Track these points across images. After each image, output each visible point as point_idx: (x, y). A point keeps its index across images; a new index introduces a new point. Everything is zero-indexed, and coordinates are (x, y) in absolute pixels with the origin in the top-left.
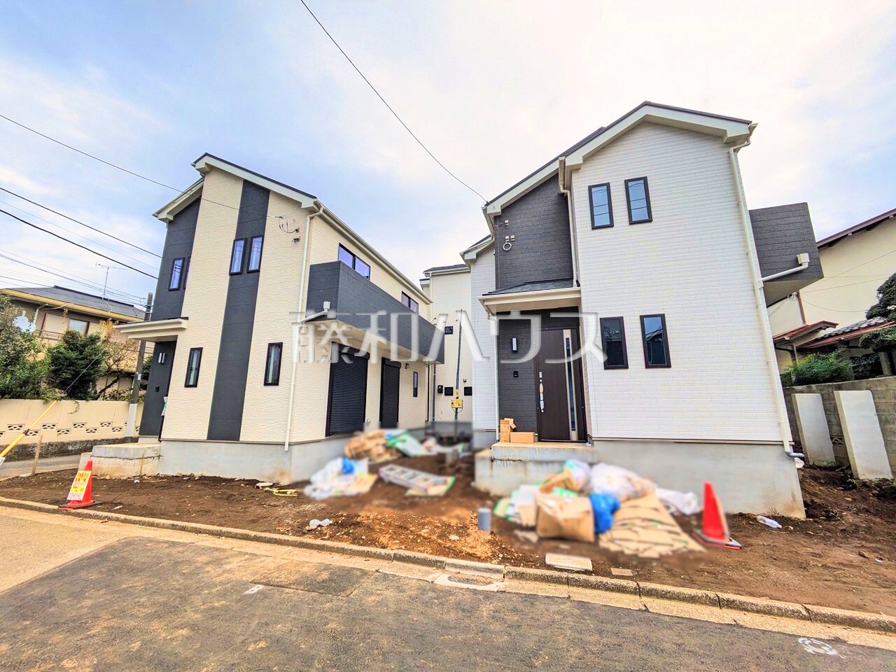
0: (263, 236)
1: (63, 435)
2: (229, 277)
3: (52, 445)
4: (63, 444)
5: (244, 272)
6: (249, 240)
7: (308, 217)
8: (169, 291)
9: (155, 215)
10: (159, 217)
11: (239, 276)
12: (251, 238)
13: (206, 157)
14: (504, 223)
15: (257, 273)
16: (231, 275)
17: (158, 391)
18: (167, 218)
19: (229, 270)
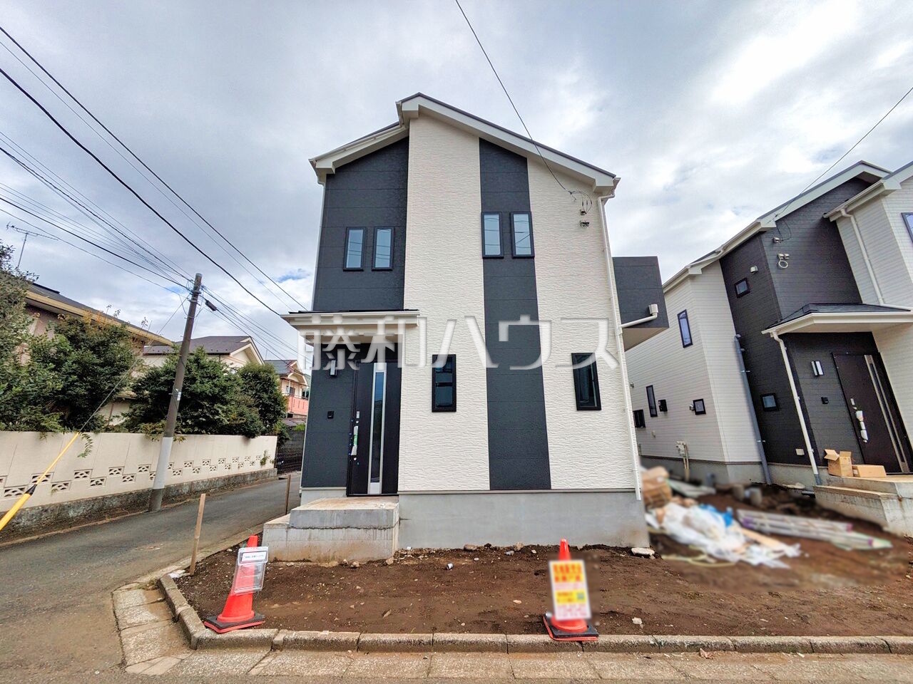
0: (530, 214)
1: (60, 492)
2: (482, 260)
3: (46, 511)
4: (62, 508)
5: (508, 256)
6: (507, 215)
7: (600, 199)
8: (344, 271)
9: (312, 163)
10: (319, 165)
11: (498, 260)
12: (510, 214)
13: (420, 98)
14: (773, 239)
15: (530, 260)
16: (485, 258)
17: (332, 418)
18: (331, 169)
19: (481, 252)
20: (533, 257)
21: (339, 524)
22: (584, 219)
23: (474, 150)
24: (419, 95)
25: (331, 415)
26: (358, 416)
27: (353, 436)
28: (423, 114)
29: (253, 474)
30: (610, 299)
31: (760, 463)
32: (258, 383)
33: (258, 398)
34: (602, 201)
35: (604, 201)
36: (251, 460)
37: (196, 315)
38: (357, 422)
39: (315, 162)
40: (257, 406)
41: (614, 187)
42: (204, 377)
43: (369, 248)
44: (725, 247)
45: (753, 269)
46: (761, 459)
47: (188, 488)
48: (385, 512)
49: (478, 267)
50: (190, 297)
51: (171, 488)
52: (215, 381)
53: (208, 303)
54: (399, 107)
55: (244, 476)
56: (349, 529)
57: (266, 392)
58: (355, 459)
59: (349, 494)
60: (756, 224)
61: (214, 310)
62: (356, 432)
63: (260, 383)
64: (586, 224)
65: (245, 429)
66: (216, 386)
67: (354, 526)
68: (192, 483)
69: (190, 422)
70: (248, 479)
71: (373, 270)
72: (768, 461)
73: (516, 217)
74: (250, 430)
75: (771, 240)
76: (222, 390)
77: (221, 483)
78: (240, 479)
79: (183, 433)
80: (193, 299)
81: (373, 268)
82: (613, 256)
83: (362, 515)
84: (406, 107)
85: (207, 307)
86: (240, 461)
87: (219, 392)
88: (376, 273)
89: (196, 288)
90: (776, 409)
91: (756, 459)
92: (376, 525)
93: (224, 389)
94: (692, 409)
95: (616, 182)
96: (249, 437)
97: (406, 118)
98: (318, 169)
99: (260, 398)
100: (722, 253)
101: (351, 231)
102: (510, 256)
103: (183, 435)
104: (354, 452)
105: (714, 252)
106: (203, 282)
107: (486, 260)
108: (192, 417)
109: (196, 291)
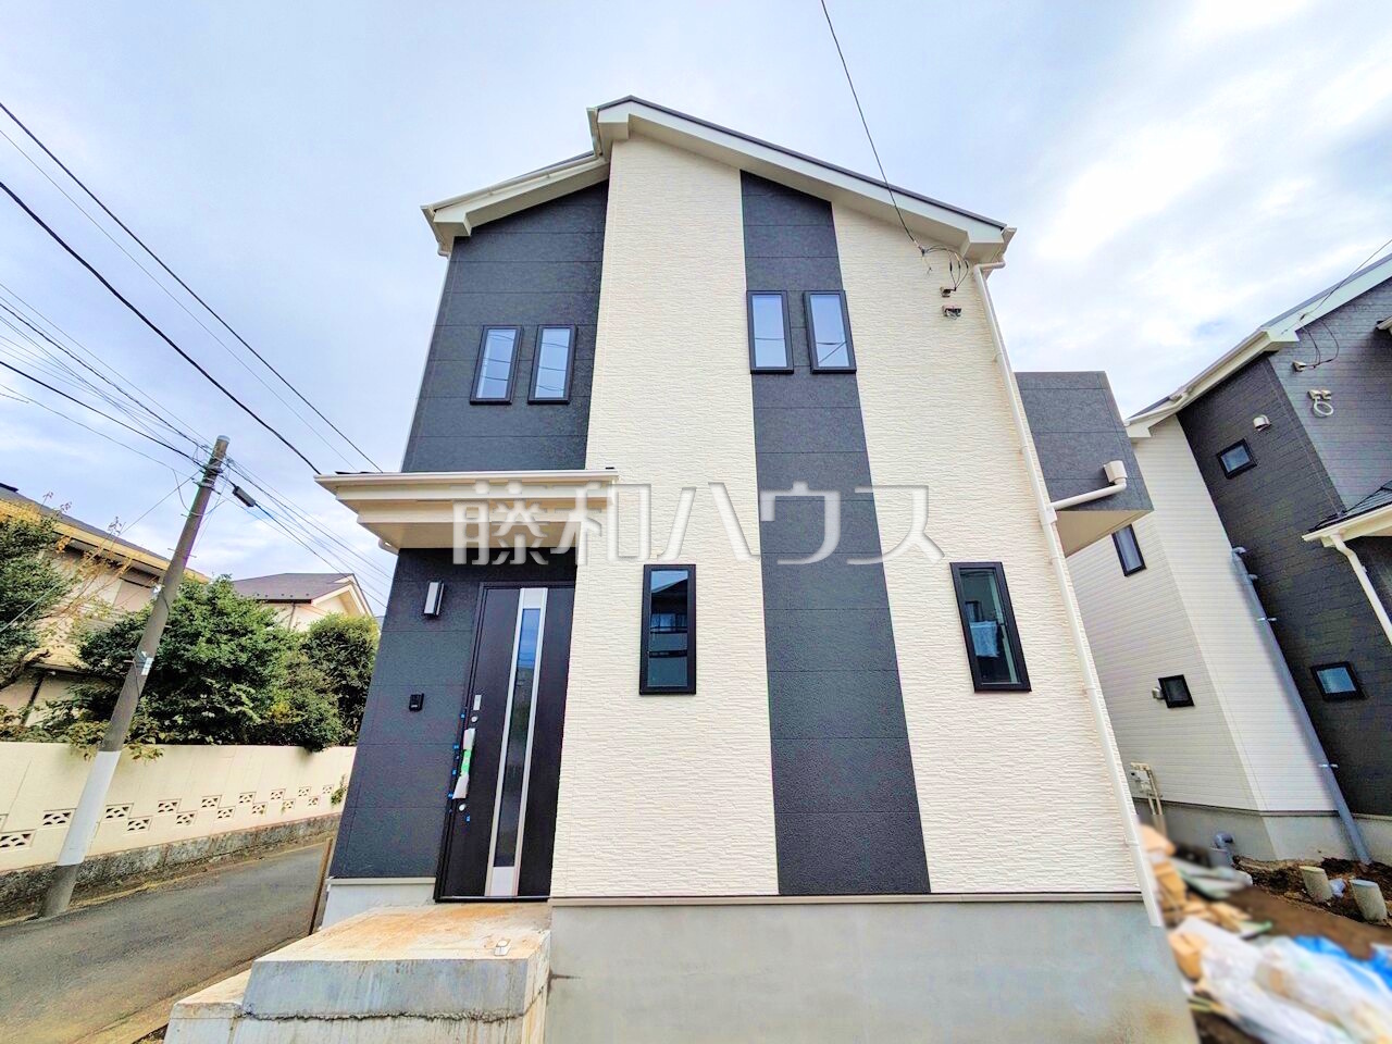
0: (840, 294)
2: (750, 377)
5: (803, 371)
6: (795, 298)
7: (977, 267)
8: (473, 403)
9: (426, 212)
10: (439, 218)
11: (783, 378)
12: (803, 295)
13: (632, 103)
14: (1294, 365)
15: (847, 376)
16: (755, 372)
17: (419, 709)
18: (462, 224)
19: (745, 362)
20: (853, 372)
21: (378, 1005)
22: (951, 302)
23: (731, 191)
24: (630, 100)
25: (417, 702)
26: (477, 706)
27: (461, 751)
28: (636, 132)
29: (310, 823)
30: (1021, 453)
31: (1335, 814)
32: (342, 649)
33: (338, 676)
34: (982, 272)
35: (986, 273)
36: (313, 794)
37: (206, 512)
38: (474, 719)
39: (432, 212)
40: (336, 691)
41: (1003, 247)
42: (219, 632)
43: (525, 362)
44: (1191, 389)
45: (1259, 421)
46: (1336, 804)
47: (156, 858)
48: (504, 969)
49: (741, 392)
50: (200, 477)
51: (115, 859)
52: (243, 640)
53: (237, 491)
54: (593, 116)
55: (291, 827)
56: (404, 1021)
57: (355, 664)
58: (462, 808)
59: (440, 896)
60: (1261, 336)
61: (249, 505)
62: (468, 744)
63: (346, 649)
64: (956, 311)
65: (303, 734)
66: (243, 649)
67: (420, 1010)
68: (169, 847)
69: (179, 719)
70: (301, 832)
71: (531, 403)
72: (1352, 810)
73: (817, 303)
74: (312, 736)
75: (1289, 366)
76: (258, 657)
77: (237, 844)
78: (283, 833)
79: (159, 741)
80: (205, 481)
81: (531, 399)
82: (1014, 370)
83: (442, 977)
84: (604, 118)
85: (236, 499)
86: (287, 796)
87: (249, 660)
88: (536, 408)
89: (212, 461)
90: (1358, 695)
91: (1324, 805)
92: (477, 1007)
93: (262, 657)
94: (1158, 696)
95: (1008, 235)
96: (311, 751)
97: (606, 140)
98: (438, 224)
99: (344, 677)
100: (1185, 400)
101: (491, 332)
102: (807, 369)
103: (159, 746)
104: (460, 791)
105: (1168, 399)
106: (229, 452)
107: (757, 377)
108: (185, 711)
109: (213, 467)
